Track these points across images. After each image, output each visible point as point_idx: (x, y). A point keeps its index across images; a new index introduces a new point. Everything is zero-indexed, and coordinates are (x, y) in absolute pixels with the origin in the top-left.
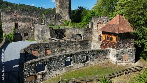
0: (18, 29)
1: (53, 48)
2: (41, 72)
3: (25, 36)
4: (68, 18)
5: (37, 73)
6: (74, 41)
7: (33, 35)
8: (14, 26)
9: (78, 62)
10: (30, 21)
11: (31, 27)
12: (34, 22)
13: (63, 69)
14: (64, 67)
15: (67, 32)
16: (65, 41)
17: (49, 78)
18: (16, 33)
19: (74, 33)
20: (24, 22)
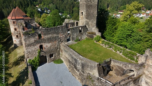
0: (43, 51)
3: (50, 58)
7: (59, 54)
8: (39, 49)
10: (55, 40)
11: (57, 46)
12: (60, 40)
15: (114, 65)
18: (41, 56)
19: (125, 69)
20: (49, 43)
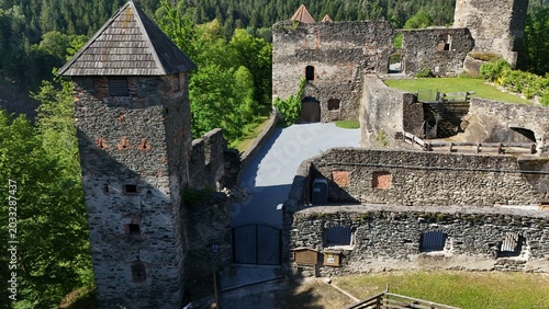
0: (312, 85)
1: (401, 171)
2: (336, 247)
3: (330, 109)
4: (504, 47)
5: (325, 246)
6: (493, 158)
7: (357, 106)
8: (304, 75)
9: (472, 249)
10: (351, 60)
11: (352, 79)
12: (366, 63)
13: (411, 256)
14: (414, 251)
15: (474, 114)
16: (456, 151)
17: (358, 273)
18: (306, 98)
19: (504, 124)
20: (331, 63)
